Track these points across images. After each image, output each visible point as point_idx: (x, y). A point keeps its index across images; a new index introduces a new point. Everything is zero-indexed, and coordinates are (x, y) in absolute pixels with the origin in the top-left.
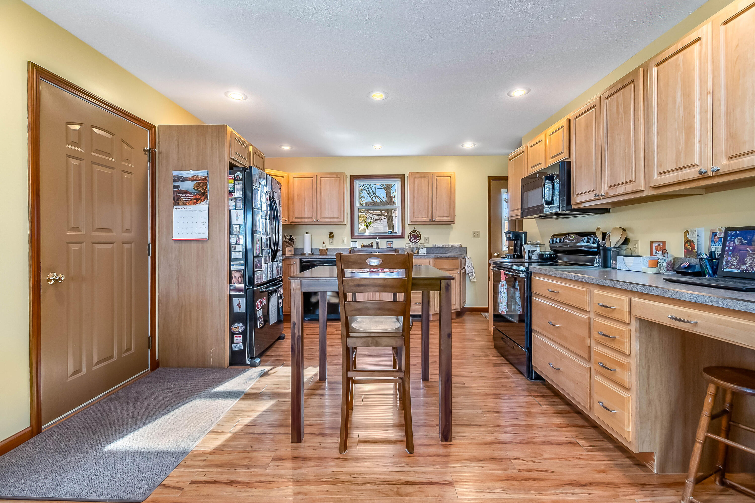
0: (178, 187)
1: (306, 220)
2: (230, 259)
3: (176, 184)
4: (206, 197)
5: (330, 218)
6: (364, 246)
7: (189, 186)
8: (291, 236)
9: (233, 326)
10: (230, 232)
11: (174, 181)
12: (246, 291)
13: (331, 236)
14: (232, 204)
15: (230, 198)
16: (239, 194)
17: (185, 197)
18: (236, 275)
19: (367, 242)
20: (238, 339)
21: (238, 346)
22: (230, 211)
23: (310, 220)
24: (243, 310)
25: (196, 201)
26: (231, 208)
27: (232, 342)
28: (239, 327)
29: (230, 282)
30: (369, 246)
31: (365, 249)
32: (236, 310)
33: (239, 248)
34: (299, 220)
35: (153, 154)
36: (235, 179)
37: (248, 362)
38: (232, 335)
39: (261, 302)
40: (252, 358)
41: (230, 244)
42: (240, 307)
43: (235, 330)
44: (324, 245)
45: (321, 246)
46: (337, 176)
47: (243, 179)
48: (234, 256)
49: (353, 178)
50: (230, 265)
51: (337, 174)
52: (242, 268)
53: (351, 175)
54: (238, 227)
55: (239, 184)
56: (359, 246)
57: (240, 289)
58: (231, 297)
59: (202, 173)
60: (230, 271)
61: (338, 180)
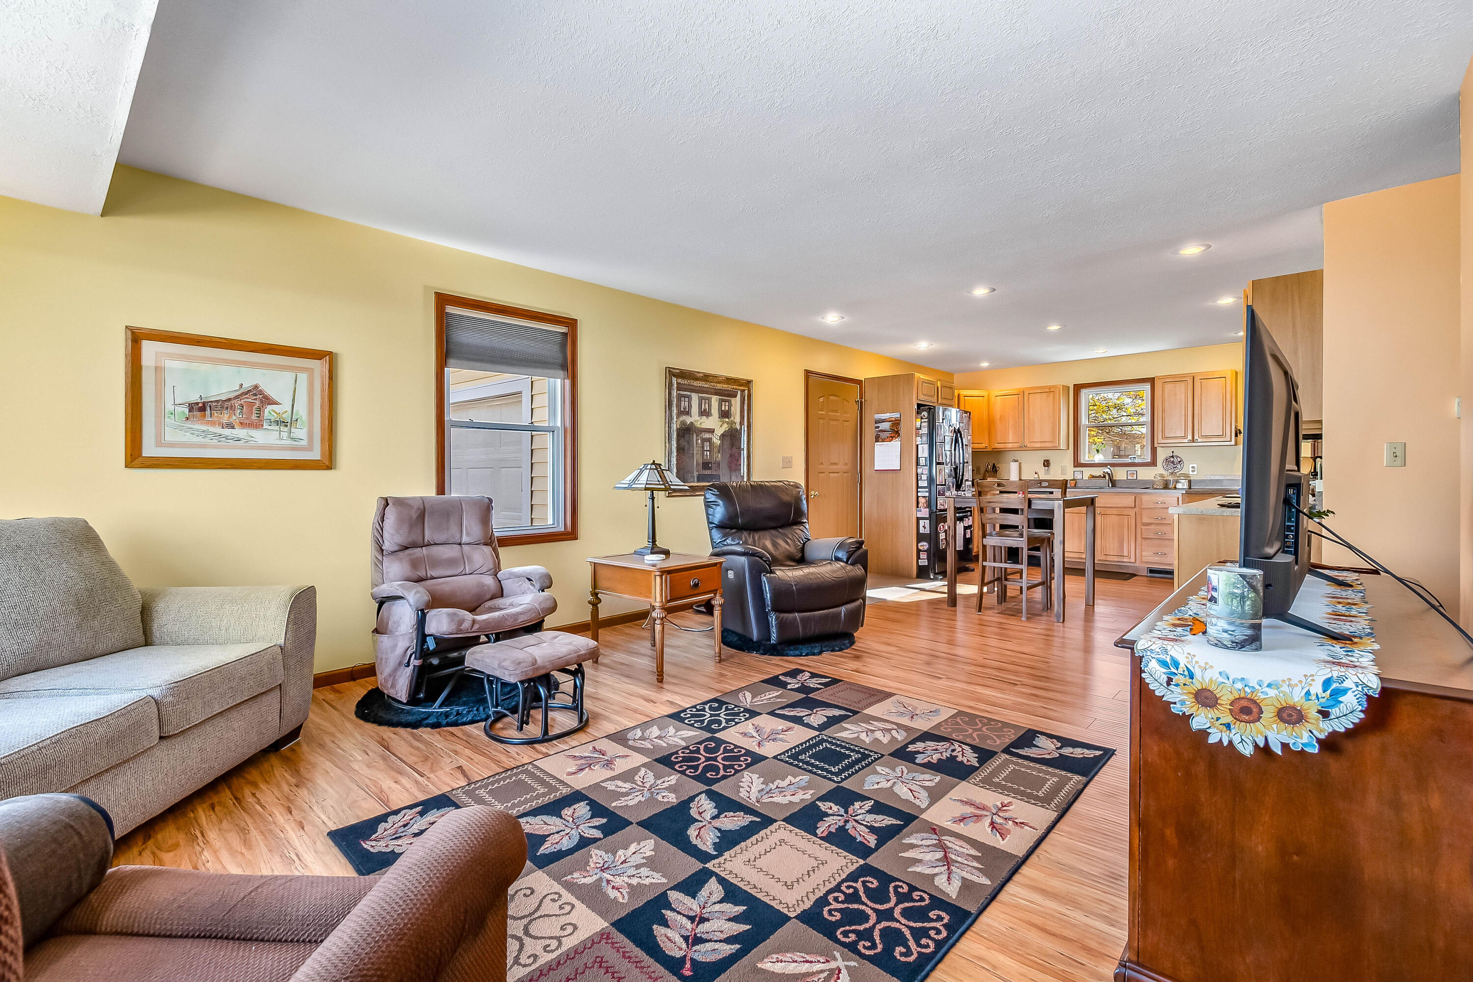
0: (879, 427)
1: (1010, 446)
2: (918, 487)
3: (877, 425)
4: (899, 435)
5: (1041, 442)
6: (1093, 477)
7: (886, 426)
8: (994, 464)
9: (920, 545)
10: (918, 464)
11: (876, 423)
12: (930, 515)
13: (1047, 463)
14: (919, 439)
15: (917, 435)
16: (925, 430)
17: (883, 435)
18: (922, 500)
19: (1098, 472)
20: (924, 556)
21: (924, 562)
22: (917, 446)
23: (1016, 445)
24: (927, 531)
25: (892, 438)
26: (918, 443)
27: (918, 558)
28: (924, 545)
29: (918, 507)
30: (1100, 477)
31: (1094, 480)
32: (922, 530)
33: (924, 477)
34: (1002, 446)
35: (861, 402)
36: (922, 418)
37: (932, 577)
38: (919, 551)
39: (943, 526)
40: (936, 574)
41: (917, 474)
42: (925, 528)
43: (921, 548)
44: (1036, 476)
45: (1033, 477)
46: (1049, 391)
47: (928, 418)
48: (921, 484)
49: (1078, 388)
50: (917, 492)
51: (1050, 387)
52: (927, 494)
53: (1075, 385)
54: (924, 459)
55: (925, 422)
56: (1086, 477)
57: (925, 512)
58: (918, 519)
59: (896, 415)
60: (918, 497)
61: (1052, 394)
